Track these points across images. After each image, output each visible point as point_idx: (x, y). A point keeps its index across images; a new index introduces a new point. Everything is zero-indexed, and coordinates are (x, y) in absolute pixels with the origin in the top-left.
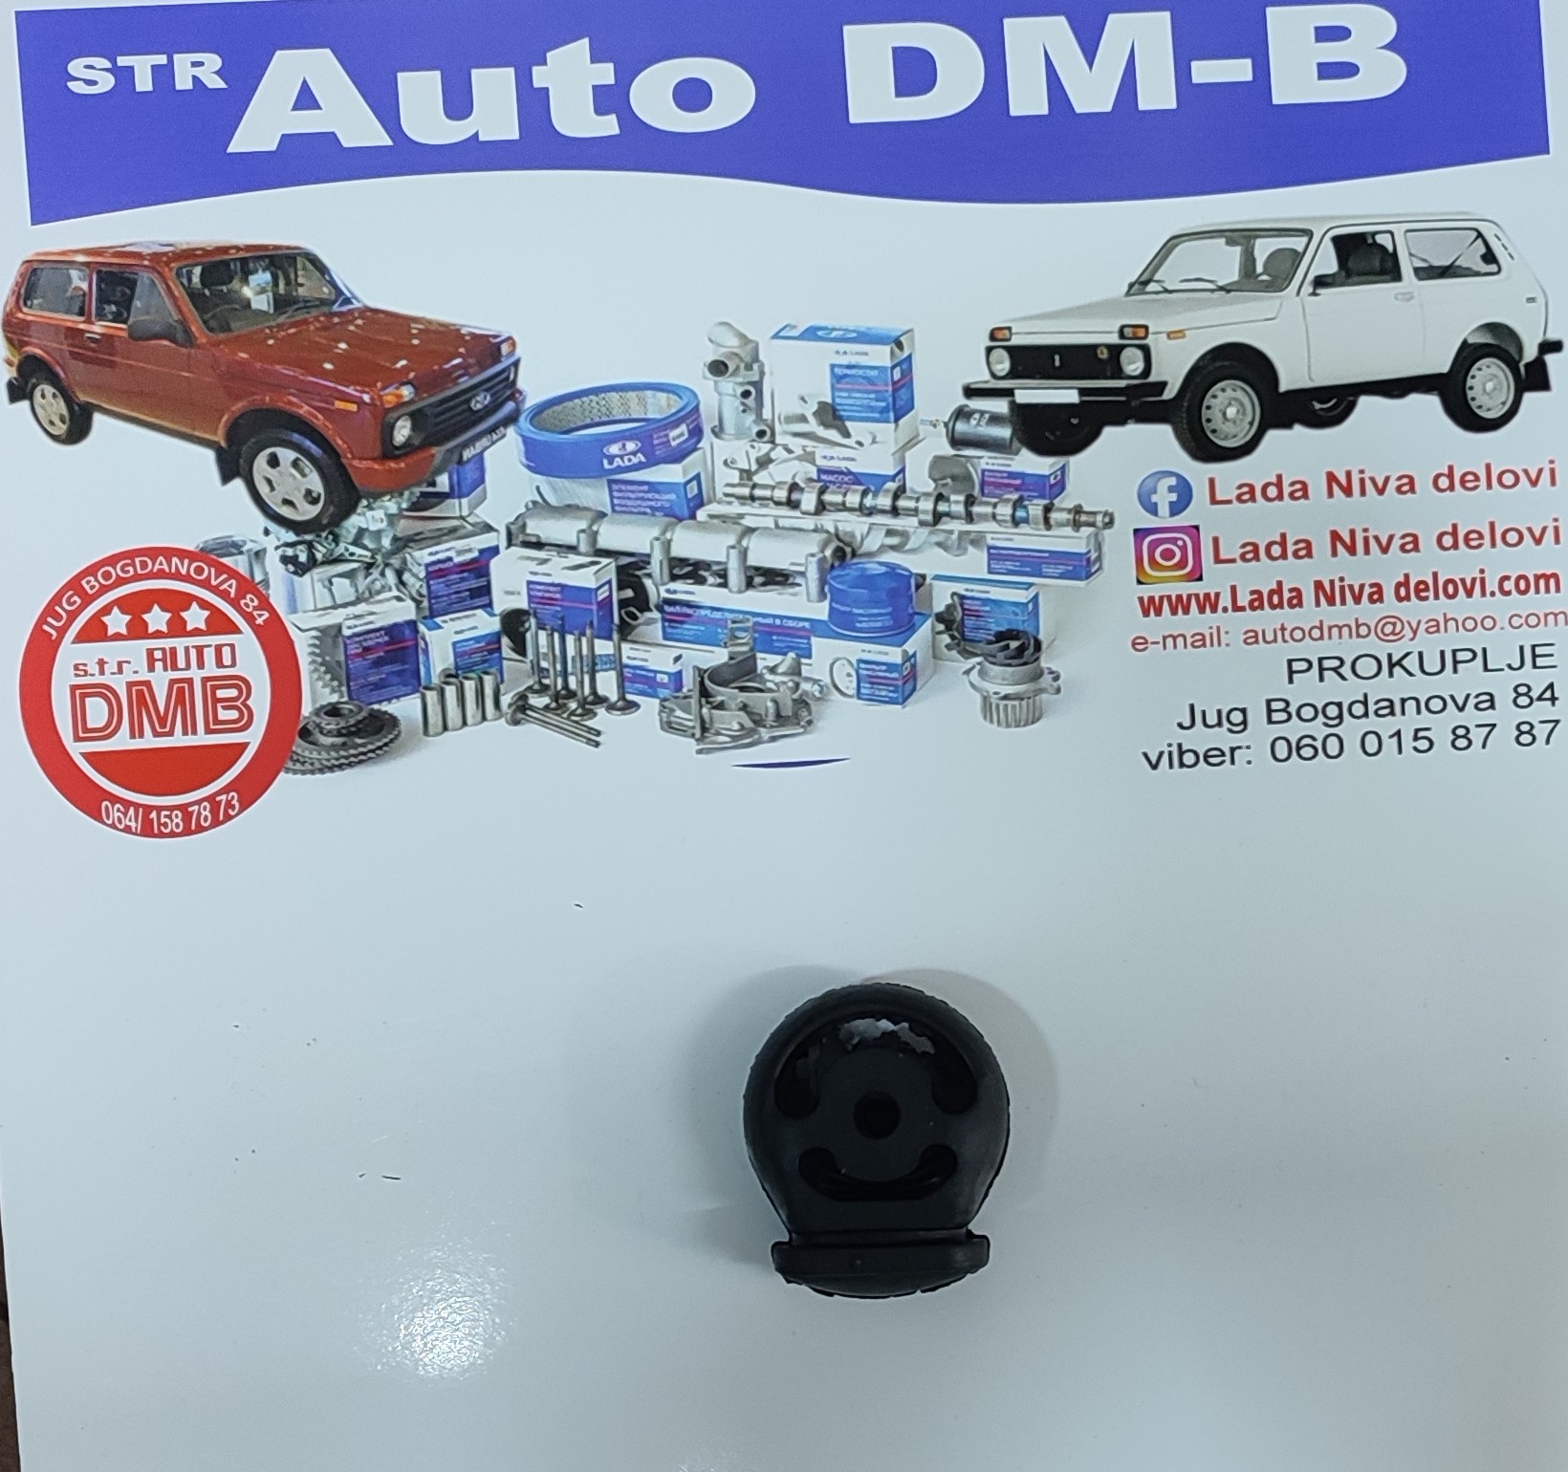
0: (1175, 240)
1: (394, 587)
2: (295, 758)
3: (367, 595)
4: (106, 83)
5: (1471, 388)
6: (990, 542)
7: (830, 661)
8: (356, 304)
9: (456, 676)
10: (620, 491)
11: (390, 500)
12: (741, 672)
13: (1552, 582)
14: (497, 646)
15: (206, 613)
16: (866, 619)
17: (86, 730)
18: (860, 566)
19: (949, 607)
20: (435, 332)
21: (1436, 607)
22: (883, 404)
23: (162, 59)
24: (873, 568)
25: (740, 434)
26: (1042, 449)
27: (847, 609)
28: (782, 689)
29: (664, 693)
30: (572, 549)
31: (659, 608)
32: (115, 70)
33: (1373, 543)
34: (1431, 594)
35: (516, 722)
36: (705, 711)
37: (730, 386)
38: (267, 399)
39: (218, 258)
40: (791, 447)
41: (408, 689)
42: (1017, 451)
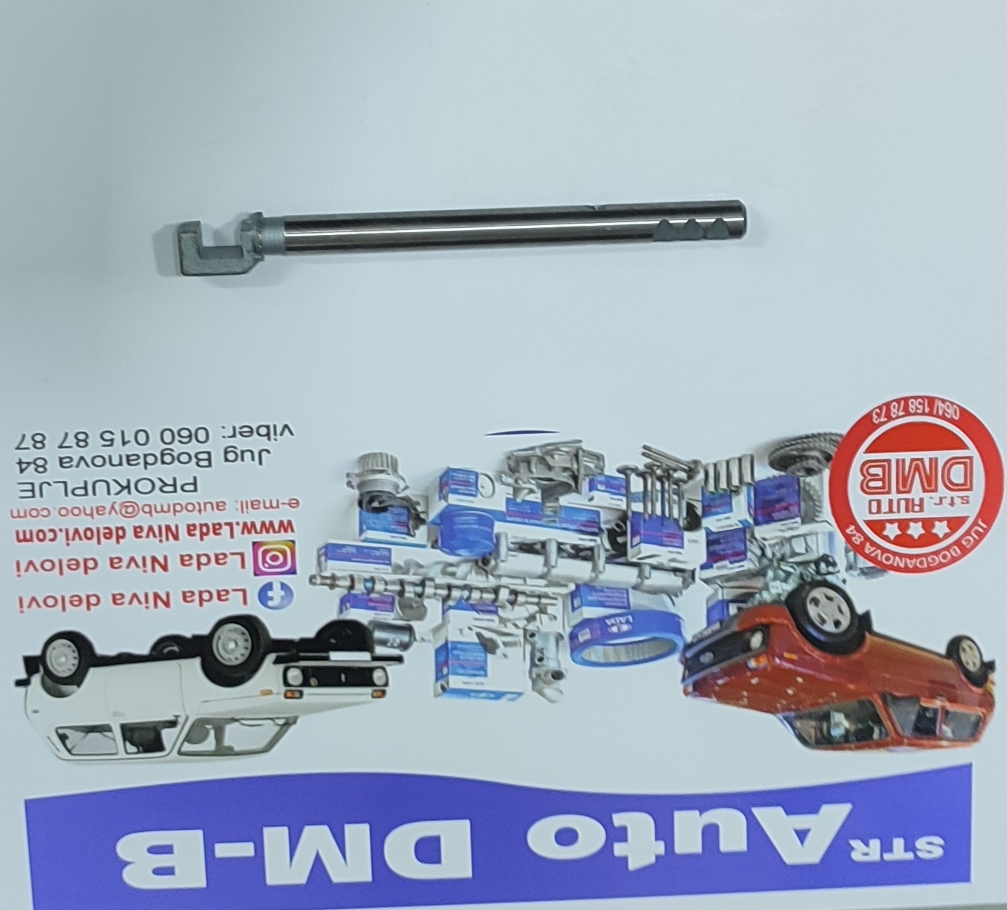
0: (267, 749)
1: (767, 546)
2: (836, 444)
3: (784, 542)
4: (921, 843)
5: (75, 658)
6: (389, 568)
7: (494, 496)
8: (780, 716)
9: (732, 491)
10: (622, 602)
11: (766, 600)
12: (551, 490)
13: (21, 537)
14: (706, 509)
15: (885, 533)
16: (471, 522)
17: (965, 464)
18: (474, 554)
19: (416, 527)
20: (732, 698)
21: (99, 522)
22: (455, 652)
23: (887, 857)
24: (464, 553)
25: (546, 634)
26: (354, 625)
27: (482, 528)
28: (526, 480)
29: (601, 478)
30: (654, 567)
31: (601, 530)
32: (914, 850)
33: (140, 563)
34: (102, 531)
35: (696, 462)
36: (576, 467)
37: (551, 665)
38: (838, 661)
39: (862, 742)
40: (514, 627)
41: (762, 484)
42: (370, 622)
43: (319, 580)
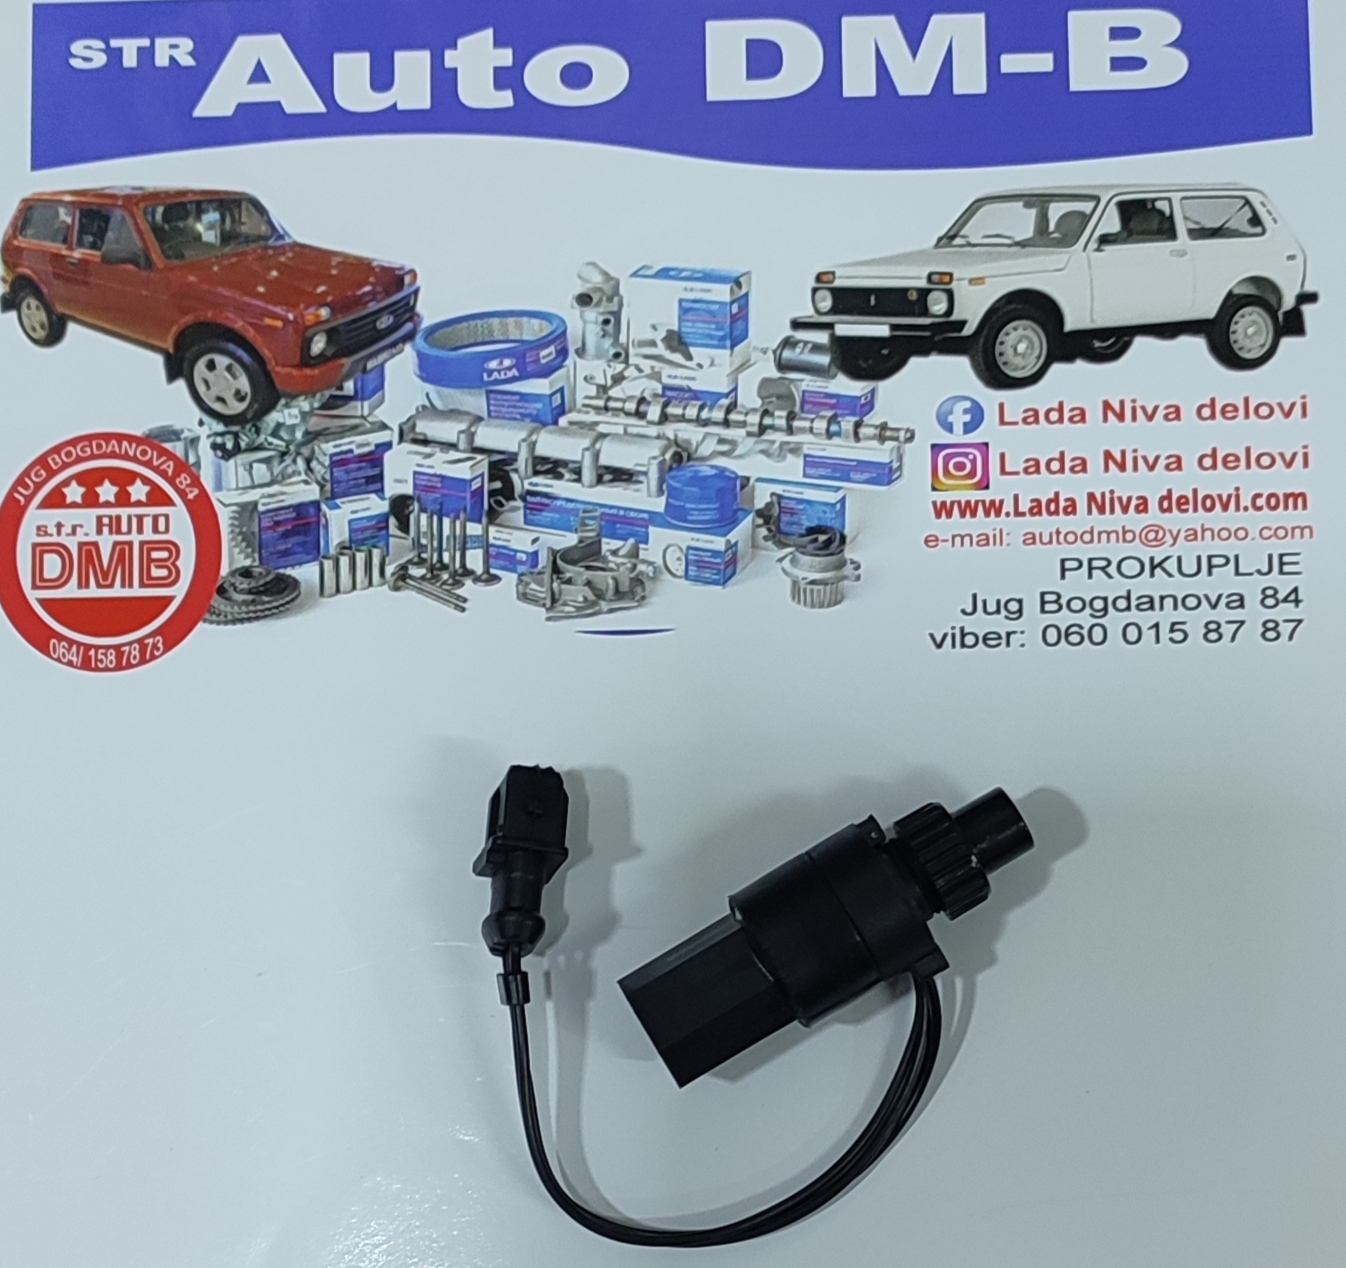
0: (979, 203)
1: (303, 473)
2: (212, 610)
3: (280, 478)
4: (100, 60)
5: (1234, 332)
6: (806, 450)
7: (664, 547)
8: (287, 240)
9: (350, 548)
10: (496, 400)
11: (306, 399)
12: (587, 554)
13: (1300, 501)
14: (383, 525)
15: (147, 489)
16: (695, 512)
17: (42, 579)
18: (693, 469)
19: (769, 505)
20: (352, 264)
21: (1195, 519)
22: (721, 333)
23: (145, 42)
24: (706, 470)
25: (598, 356)
26: (856, 374)
27: (678, 503)
28: (622, 569)
29: (522, 569)
30: (453, 446)
31: (523, 498)
32: (108, 50)
33: (1141, 462)
34: (1191, 507)
35: (396, 588)
36: (555, 585)
37: (593, 314)
38: (210, 314)
39: (178, 200)
40: (642, 367)
41: (310, 557)
42: (834, 376)
43: (902, 435)
